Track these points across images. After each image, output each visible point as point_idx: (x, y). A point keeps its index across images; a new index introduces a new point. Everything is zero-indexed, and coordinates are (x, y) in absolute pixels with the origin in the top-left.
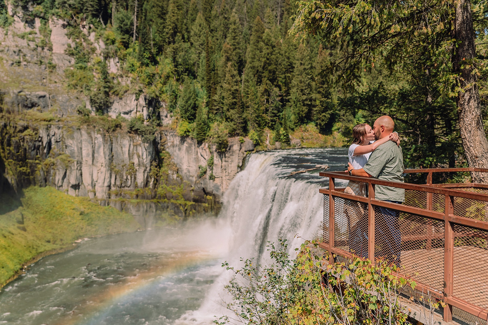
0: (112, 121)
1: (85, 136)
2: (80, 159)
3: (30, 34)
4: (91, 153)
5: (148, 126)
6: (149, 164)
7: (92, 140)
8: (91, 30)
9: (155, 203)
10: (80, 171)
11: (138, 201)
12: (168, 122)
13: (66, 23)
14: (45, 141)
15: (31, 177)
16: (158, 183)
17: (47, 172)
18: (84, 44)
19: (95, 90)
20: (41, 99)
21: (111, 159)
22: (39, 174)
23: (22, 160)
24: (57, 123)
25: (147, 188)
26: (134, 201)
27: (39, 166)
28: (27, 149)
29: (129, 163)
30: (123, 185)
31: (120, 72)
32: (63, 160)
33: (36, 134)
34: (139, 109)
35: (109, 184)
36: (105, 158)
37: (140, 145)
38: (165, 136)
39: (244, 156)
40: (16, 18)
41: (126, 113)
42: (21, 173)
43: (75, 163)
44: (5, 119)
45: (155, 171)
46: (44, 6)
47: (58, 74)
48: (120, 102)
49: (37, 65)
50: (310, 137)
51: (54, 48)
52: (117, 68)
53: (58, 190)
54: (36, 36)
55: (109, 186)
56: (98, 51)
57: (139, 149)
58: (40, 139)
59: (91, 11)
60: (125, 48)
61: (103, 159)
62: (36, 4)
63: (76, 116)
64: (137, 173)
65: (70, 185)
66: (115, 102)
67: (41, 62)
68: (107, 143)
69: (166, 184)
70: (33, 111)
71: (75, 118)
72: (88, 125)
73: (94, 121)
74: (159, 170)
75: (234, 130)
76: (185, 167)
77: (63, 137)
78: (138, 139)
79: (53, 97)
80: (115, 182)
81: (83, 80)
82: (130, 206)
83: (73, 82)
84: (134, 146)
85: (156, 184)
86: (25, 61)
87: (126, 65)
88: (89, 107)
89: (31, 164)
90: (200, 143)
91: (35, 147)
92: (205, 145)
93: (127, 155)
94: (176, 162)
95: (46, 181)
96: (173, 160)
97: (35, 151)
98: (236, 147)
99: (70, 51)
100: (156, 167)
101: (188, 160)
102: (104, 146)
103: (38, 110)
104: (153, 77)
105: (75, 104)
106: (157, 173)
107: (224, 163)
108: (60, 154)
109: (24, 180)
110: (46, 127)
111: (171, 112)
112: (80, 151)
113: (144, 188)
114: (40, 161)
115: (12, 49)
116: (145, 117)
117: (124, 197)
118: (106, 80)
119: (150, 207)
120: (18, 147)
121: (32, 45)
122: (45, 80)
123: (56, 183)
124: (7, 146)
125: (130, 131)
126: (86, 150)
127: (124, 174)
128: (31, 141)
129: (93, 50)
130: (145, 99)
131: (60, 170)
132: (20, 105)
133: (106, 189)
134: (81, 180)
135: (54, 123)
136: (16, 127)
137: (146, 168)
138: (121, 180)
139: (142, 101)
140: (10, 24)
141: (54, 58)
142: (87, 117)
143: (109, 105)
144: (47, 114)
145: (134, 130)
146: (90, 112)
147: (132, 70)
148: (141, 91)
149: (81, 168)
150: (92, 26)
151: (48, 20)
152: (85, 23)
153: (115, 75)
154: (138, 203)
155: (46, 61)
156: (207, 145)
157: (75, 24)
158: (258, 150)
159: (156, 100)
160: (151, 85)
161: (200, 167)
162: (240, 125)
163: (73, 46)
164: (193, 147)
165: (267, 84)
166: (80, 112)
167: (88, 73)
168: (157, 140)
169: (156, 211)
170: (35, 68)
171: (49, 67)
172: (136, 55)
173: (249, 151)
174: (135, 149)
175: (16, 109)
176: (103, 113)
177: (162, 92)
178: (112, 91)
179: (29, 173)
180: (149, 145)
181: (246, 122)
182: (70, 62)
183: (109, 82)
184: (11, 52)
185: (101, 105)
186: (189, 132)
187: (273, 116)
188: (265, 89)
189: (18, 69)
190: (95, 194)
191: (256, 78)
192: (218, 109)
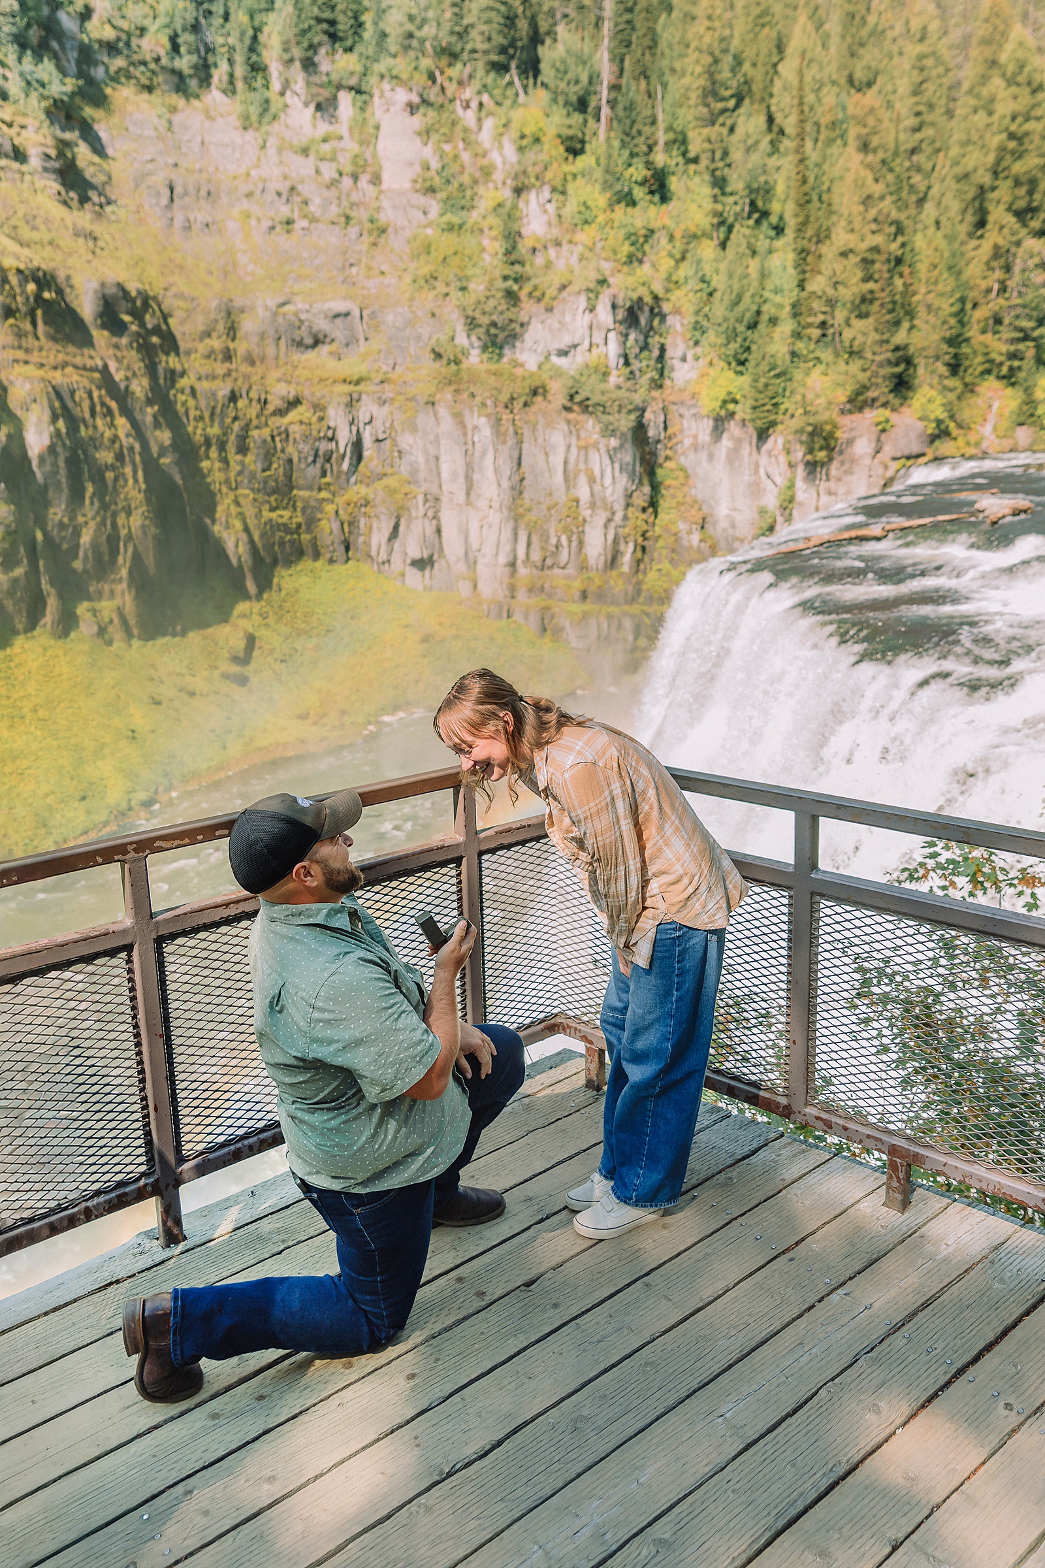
0: (524, 378)
1: (447, 423)
2: (434, 489)
3: (325, 140)
4: (462, 472)
5: (619, 387)
6: (622, 502)
7: (465, 434)
8: (484, 113)
9: (633, 616)
10: (434, 522)
11: (587, 607)
12: (689, 376)
13: (416, 99)
14: (344, 437)
15: (305, 537)
16: (646, 559)
17: (351, 524)
18: (465, 157)
19: (482, 287)
20: (339, 321)
21: (518, 489)
22: (328, 529)
23: (280, 490)
24: (377, 388)
25: (614, 573)
26: (576, 608)
27: (330, 507)
28: (295, 460)
29: (564, 498)
30: (549, 562)
31: (555, 232)
32: (392, 492)
33: (321, 419)
34: (598, 338)
35: (511, 558)
36: (499, 485)
37: (595, 445)
38: (678, 420)
39: (889, 474)
40: (289, 98)
41: (564, 353)
42: (274, 527)
43: (421, 498)
44: (236, 380)
45: (639, 523)
46: (361, 54)
47: (392, 250)
48: (548, 322)
49: (337, 228)
51: (385, 176)
52: (545, 218)
53: (380, 572)
54: (342, 144)
55: (512, 565)
56: (498, 176)
57: (594, 456)
58: (330, 434)
59: (486, 52)
60: (571, 157)
61: (494, 487)
62: (340, 51)
63: (429, 366)
64: (587, 529)
65: (408, 561)
66: (534, 321)
67: (348, 218)
68: (504, 442)
69: (671, 561)
70: (317, 358)
71: (424, 372)
72: (457, 391)
73: (474, 379)
74: (651, 519)
75: (864, 388)
76: (722, 511)
77: (392, 426)
78: (591, 426)
79: (373, 316)
80: (528, 554)
81: (455, 260)
82: (565, 622)
83: (425, 270)
84: (580, 448)
85: (639, 562)
86: (305, 216)
87: (569, 209)
88: (462, 339)
89: (306, 501)
90: (762, 435)
91: (316, 456)
92: (776, 440)
93: (559, 477)
94: (699, 497)
95: (347, 549)
96: (693, 492)
97: (318, 465)
98: (862, 447)
99: (425, 180)
100: (644, 510)
101: (732, 490)
102: (496, 451)
103: (331, 353)
104: (646, 237)
105: (425, 332)
106: (645, 527)
107: (824, 499)
108: (385, 475)
109: (282, 543)
110: (346, 399)
111: (697, 343)
112: (433, 466)
113: (605, 570)
114: (334, 494)
115: (274, 186)
116: (613, 363)
117: (550, 596)
118: (513, 258)
119: (620, 627)
120: (268, 456)
121: (329, 172)
122: (354, 270)
123: (374, 553)
124: (238, 453)
125: (569, 404)
126: (451, 464)
127: (553, 532)
128: (306, 437)
129: (487, 172)
130: (615, 306)
131: (382, 517)
132: (283, 341)
133: (502, 571)
134: (437, 546)
135: (370, 388)
136: (265, 402)
137: (613, 513)
138: (542, 548)
139: (604, 314)
140: (275, 117)
141: (386, 204)
142: (453, 367)
143: (518, 329)
144: (353, 365)
145: (579, 403)
146: (465, 353)
147: (586, 222)
148: (603, 282)
149: (437, 512)
150: (485, 98)
151: (371, 96)
152: (468, 93)
153: (538, 240)
154: (585, 616)
155: (362, 214)
156: (781, 441)
157: (440, 100)
158: (939, 453)
159: (652, 310)
160: (641, 262)
161: (762, 511)
162: (882, 372)
163: (435, 165)
164: (746, 449)
165: (1002, 227)
166: (438, 356)
167: (469, 242)
168: (651, 433)
169: (636, 639)
170: (331, 238)
171: (370, 232)
172: (599, 174)
173: (908, 458)
174: (582, 458)
175: (271, 351)
176: (500, 356)
177: (672, 283)
178: (527, 288)
179: (299, 525)
180: (621, 446)
181: (909, 362)
182: (425, 213)
183: (521, 263)
184: (270, 196)
185: (493, 331)
186: (735, 401)
187: (1019, 340)
188: (996, 247)
189: (282, 241)
190: (475, 587)
191: (970, 211)
192: (823, 324)
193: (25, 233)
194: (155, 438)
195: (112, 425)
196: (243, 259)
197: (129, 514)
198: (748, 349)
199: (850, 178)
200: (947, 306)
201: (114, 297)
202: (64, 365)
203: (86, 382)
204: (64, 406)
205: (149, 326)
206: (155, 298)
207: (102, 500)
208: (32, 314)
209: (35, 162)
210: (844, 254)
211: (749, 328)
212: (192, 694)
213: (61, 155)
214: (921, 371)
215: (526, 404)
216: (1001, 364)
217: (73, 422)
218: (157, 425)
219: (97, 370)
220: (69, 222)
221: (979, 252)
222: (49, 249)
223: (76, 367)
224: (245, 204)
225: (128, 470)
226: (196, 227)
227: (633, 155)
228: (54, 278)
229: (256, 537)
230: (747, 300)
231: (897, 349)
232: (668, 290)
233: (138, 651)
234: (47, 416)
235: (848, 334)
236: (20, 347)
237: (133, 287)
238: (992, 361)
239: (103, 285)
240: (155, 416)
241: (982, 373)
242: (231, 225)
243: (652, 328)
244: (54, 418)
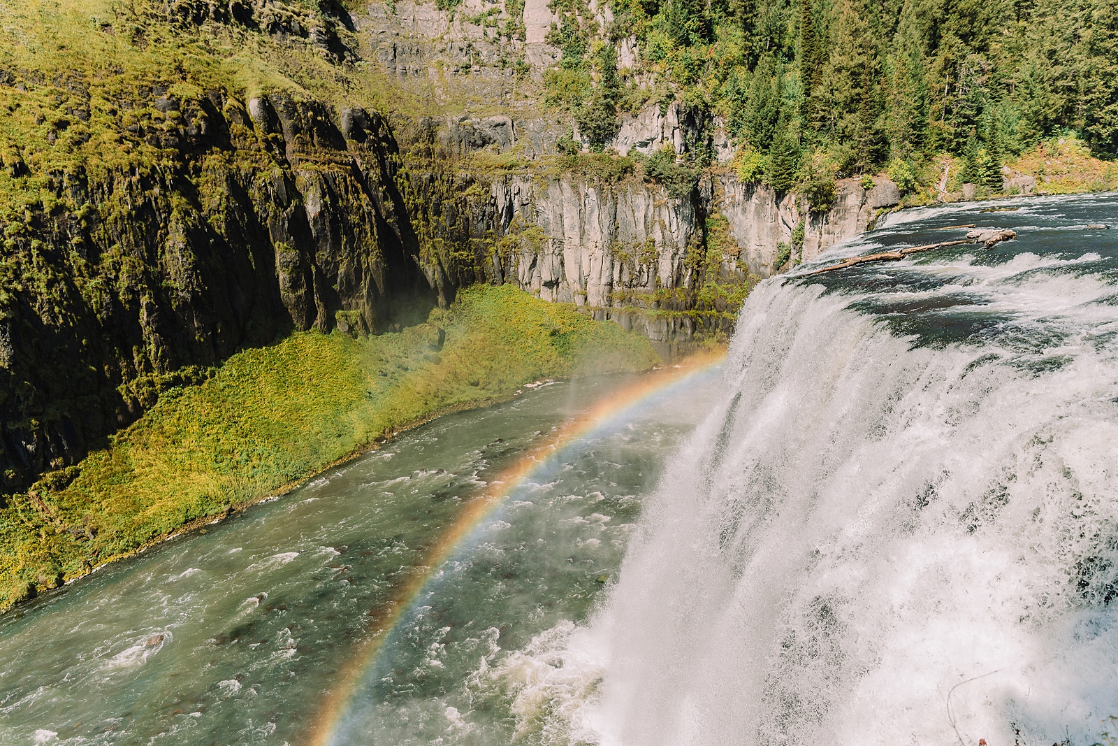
0: (618, 162)
1: (568, 192)
2: (560, 236)
3: (490, 14)
4: (577, 224)
5: (681, 166)
6: (684, 242)
7: (580, 200)
9: (691, 318)
10: (559, 257)
11: (659, 312)
12: (728, 157)
14: (501, 203)
15: (477, 268)
16: (700, 279)
17: (505, 259)
18: (580, 19)
19: (590, 103)
20: (498, 129)
21: (614, 235)
22: (492, 262)
23: (461, 238)
24: (523, 171)
25: (678, 289)
26: (653, 312)
27: (492, 249)
28: (471, 219)
29: (645, 240)
30: (634, 282)
31: (639, 65)
32: (532, 238)
33: (487, 192)
34: (668, 134)
35: (609, 280)
36: (602, 232)
37: (666, 205)
38: (721, 186)
39: (872, 219)
41: (644, 144)
42: (458, 262)
43: (550, 241)
44: (434, 168)
45: (695, 255)
47: (532, 82)
48: (634, 124)
49: (497, 69)
50: (1065, 169)
51: (528, 35)
53: (524, 290)
54: (501, 16)
56: (601, 31)
57: (665, 212)
58: (492, 201)
60: (649, 16)
61: (599, 234)
63: (556, 155)
64: (660, 260)
65: (542, 283)
66: (624, 124)
67: (504, 62)
68: (605, 204)
69: (716, 281)
70: (486, 153)
71: (553, 159)
72: (574, 172)
73: (585, 163)
74: (703, 253)
75: (852, 160)
76: (752, 247)
77: (532, 195)
78: (663, 193)
79: (520, 125)
80: (620, 277)
81: (571, 87)
82: (645, 322)
83: (554, 94)
84: (655, 207)
86: (477, 63)
87: (648, 50)
88: (577, 138)
89: (477, 245)
90: (780, 195)
91: (484, 215)
92: (790, 198)
93: (641, 226)
94: (736, 237)
95: (503, 276)
96: (732, 234)
97: (485, 222)
98: (853, 200)
99: (553, 36)
100: (698, 247)
101: (758, 233)
102: (600, 210)
103: (494, 150)
104: (700, 66)
105: (553, 134)
106: (699, 258)
107: (825, 236)
108: (527, 227)
109: (462, 272)
110: (502, 179)
111: (734, 135)
112: (559, 221)
113: (672, 287)
114: (495, 240)
115: (457, 44)
116: (677, 150)
117: (635, 305)
118: (610, 83)
119: (682, 325)
120: (454, 216)
121: (492, 33)
122: (508, 95)
123: (520, 278)
124: (434, 215)
125: (648, 178)
127: (637, 263)
128: (477, 204)
129: (594, 29)
130: (678, 112)
131: (527, 255)
132: (463, 143)
133: (603, 289)
134: (561, 273)
135: (519, 171)
136: (452, 182)
137: (678, 249)
138: (630, 273)
139: (672, 118)
141: (528, 52)
142: (572, 156)
143: (614, 130)
144: (507, 157)
145: (654, 177)
146: (580, 147)
147: (660, 58)
148: (671, 97)
149: (561, 251)
153: (628, 71)
154: (659, 317)
155: (513, 60)
156: (793, 198)
158: (907, 204)
159: (703, 113)
160: (696, 82)
161: (780, 246)
162: (866, 149)
163: (560, 26)
164: (770, 205)
165: (951, 47)
166: (563, 149)
167: (582, 74)
168: (703, 195)
169: (693, 332)
170: (493, 76)
171: (518, 71)
172: (668, 26)
173: (885, 207)
174: (657, 213)
175: (456, 149)
176: (603, 147)
177: (717, 95)
178: (621, 102)
179: (473, 260)
180: (683, 204)
181: (885, 141)
182: (553, 57)
183: (617, 86)
184: (456, 51)
185: (597, 131)
186: (761, 172)
187: (963, 124)
188: (947, 60)
189: (464, 80)
190: (586, 299)
191: (927, 37)
192: (823, 118)
193: (307, 81)
194: (384, 206)
195: (358, 199)
196: (438, 92)
197: (368, 255)
198: (771, 138)
199: (843, 18)
200: (912, 102)
201: (360, 118)
202: (330, 161)
203: (343, 172)
204: (329, 187)
205: (381, 136)
206: (384, 118)
207: (351, 247)
208: (310, 130)
209: (313, 37)
210: (839, 70)
211: (770, 123)
212: (406, 369)
213: (328, 31)
214: (893, 147)
215: (619, 179)
216: (951, 141)
217: (335, 198)
218: (385, 198)
219: (349, 165)
220: (333, 73)
221: (934, 64)
222: (321, 89)
223: (336, 163)
224: (440, 57)
225: (368, 227)
226: (410, 73)
227: (690, 13)
228: (324, 107)
229: (446, 269)
230: (769, 104)
231: (877, 133)
232: (714, 101)
233: (372, 342)
234: (318, 195)
235: (841, 124)
236: (303, 151)
237: (371, 111)
238: (944, 139)
239: (353, 110)
240: (384, 192)
241: (936, 148)
242: (431, 70)
243: (703, 126)
244: (323, 196)
